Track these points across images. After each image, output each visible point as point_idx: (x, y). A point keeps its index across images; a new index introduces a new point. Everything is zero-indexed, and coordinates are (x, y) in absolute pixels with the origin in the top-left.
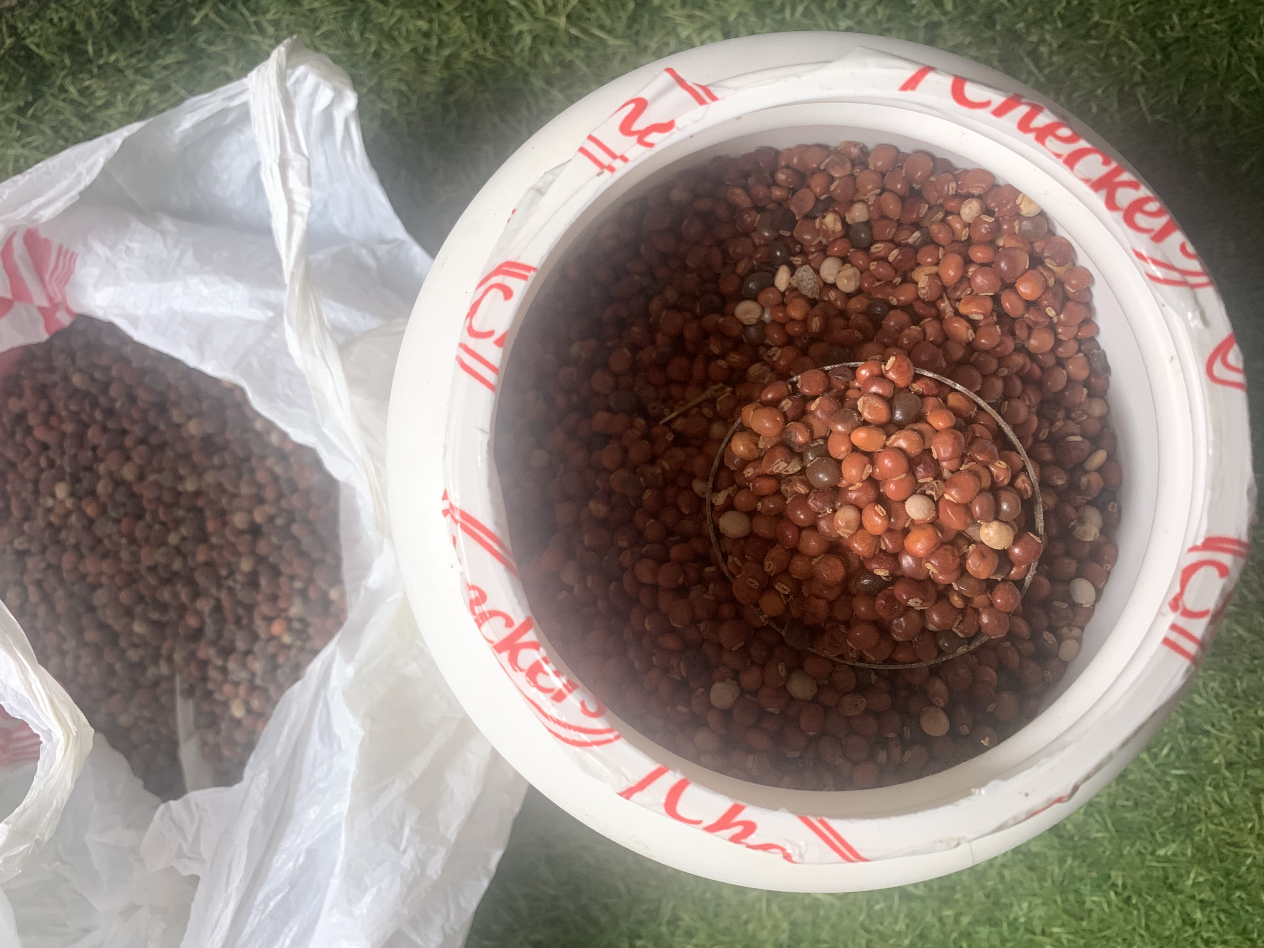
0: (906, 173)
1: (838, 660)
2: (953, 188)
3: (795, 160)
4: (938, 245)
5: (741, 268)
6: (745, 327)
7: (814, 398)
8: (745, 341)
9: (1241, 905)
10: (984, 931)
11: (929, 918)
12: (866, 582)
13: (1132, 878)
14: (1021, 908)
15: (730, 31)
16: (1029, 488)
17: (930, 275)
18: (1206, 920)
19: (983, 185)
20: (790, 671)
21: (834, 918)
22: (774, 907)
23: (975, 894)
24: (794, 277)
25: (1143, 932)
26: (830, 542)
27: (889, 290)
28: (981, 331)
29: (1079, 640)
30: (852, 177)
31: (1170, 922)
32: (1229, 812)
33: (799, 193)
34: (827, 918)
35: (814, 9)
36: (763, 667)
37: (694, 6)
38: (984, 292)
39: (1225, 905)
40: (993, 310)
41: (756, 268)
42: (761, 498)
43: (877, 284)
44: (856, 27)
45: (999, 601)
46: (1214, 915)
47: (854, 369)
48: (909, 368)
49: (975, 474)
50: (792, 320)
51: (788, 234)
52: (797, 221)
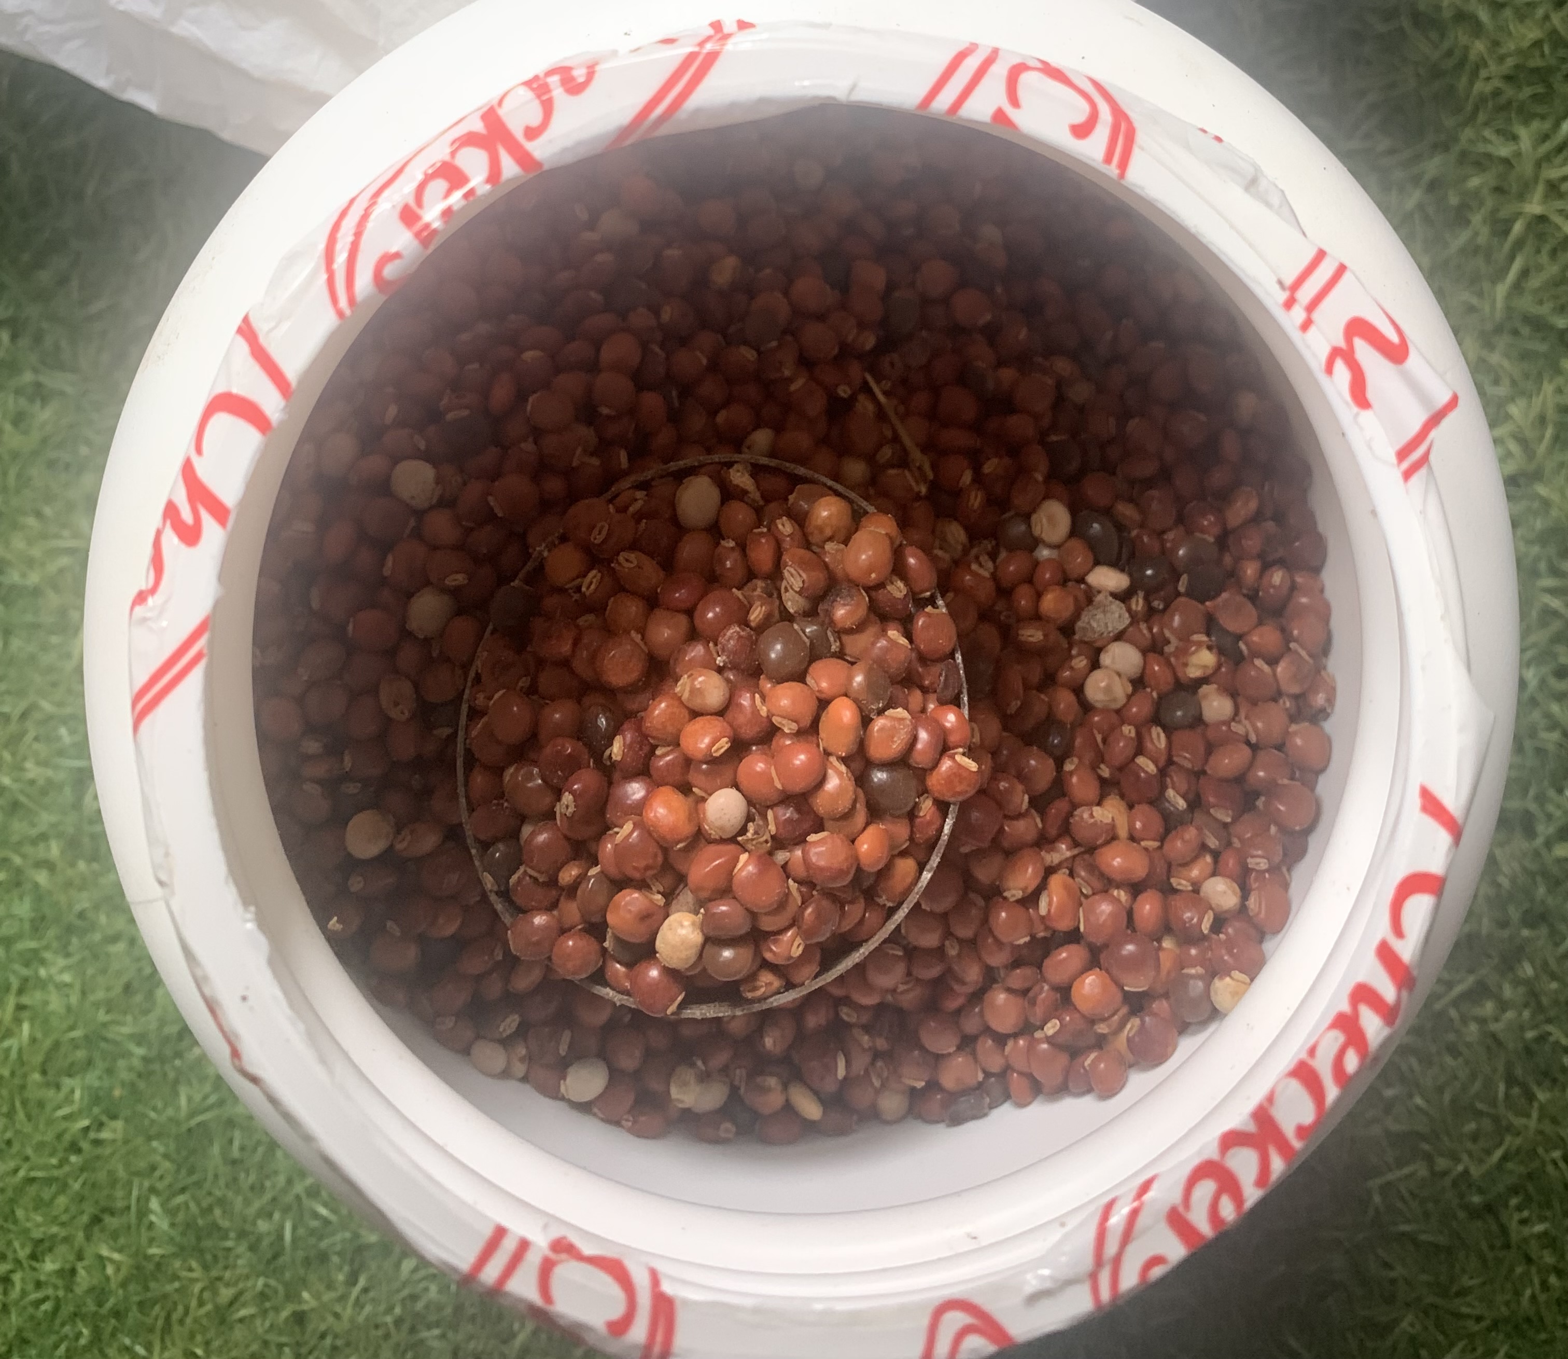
0: (1284, 785)
1: (472, 674)
2: (1258, 864)
3: (1304, 600)
4: (1162, 840)
5: (1125, 510)
6: (1027, 517)
7: (909, 636)
8: (1005, 516)
9: (66, 1336)
10: (23, 908)
11: (46, 819)
12: (602, 722)
13: (113, 1154)
14: (62, 971)
15: (1518, 486)
16: (758, 993)
17: (1113, 826)
18: (43, 1278)
19: (1262, 915)
20: (455, 592)
21: (47, 659)
22: (64, 561)
23: (85, 895)
24: (1110, 598)
25: (22, 1173)
26: (668, 662)
27: (1089, 756)
28: (1020, 910)
29: (505, 1074)
30: (1277, 695)
31: (39, 1219)
32: (222, 1317)
33: (1250, 606)
34: (45, 648)
35: (1556, 626)
36: (459, 547)
37: (1561, 427)
38: (1084, 917)
39: (67, 1310)
40: (1054, 931)
41: (1125, 534)
42: (742, 547)
43: (1099, 738)
44: (1526, 695)
45: (571, 943)
46: (50, 1291)
47: (956, 702)
48: (959, 793)
49: (782, 904)
50: (1039, 595)
51: (1182, 588)
52: (1202, 602)
